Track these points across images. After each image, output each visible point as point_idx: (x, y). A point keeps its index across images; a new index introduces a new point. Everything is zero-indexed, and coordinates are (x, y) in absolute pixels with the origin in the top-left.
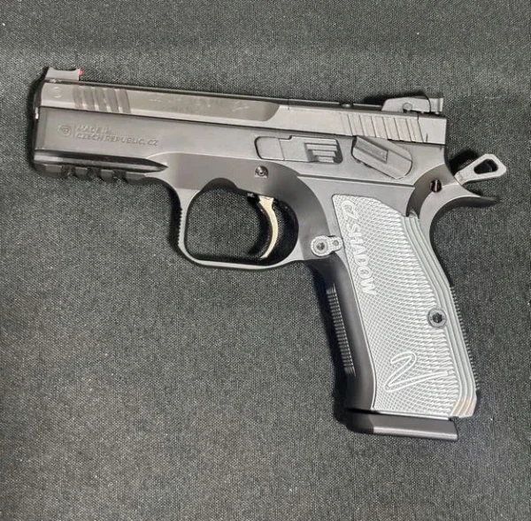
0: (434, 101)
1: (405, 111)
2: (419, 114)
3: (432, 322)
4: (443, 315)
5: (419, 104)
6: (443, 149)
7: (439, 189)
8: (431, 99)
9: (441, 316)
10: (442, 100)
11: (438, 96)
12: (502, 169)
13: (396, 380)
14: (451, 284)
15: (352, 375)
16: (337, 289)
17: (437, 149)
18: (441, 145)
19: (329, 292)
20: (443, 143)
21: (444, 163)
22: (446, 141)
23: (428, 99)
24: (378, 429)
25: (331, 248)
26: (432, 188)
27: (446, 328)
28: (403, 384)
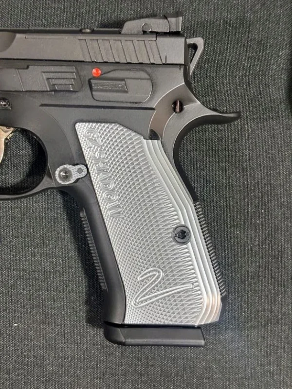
0: (173, 20)
1: (145, 32)
2: (157, 34)
3: (177, 238)
4: (187, 231)
5: (159, 25)
6: (182, 69)
7: (181, 109)
8: (169, 19)
9: (185, 232)
10: (181, 18)
11: (177, 15)
13: (144, 296)
14: (195, 199)
15: (105, 291)
16: (86, 213)
17: (176, 69)
18: (180, 65)
19: (81, 215)
20: (183, 62)
21: (184, 83)
22: (185, 62)
23: (167, 19)
24: (130, 341)
25: (75, 176)
26: (174, 109)
27: (189, 244)
28: (150, 299)
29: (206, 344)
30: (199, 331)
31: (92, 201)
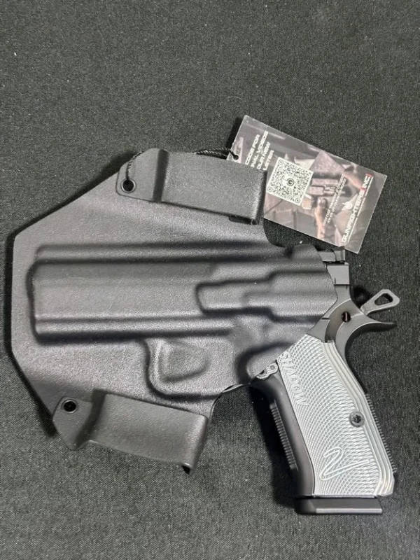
0: (338, 253)
2: (327, 264)
3: (353, 422)
4: (361, 416)
5: (327, 256)
6: (348, 288)
7: (349, 319)
8: (336, 252)
9: (359, 417)
10: (345, 251)
12: (396, 301)
13: (329, 471)
14: (366, 392)
15: (295, 470)
16: (277, 404)
17: (344, 289)
18: (347, 285)
19: (271, 407)
20: (348, 283)
21: (350, 299)
22: (350, 282)
23: (333, 251)
24: (319, 510)
25: (269, 372)
26: (344, 319)
27: (364, 426)
28: (335, 473)
29: (383, 512)
30: (377, 500)
31: (281, 394)
